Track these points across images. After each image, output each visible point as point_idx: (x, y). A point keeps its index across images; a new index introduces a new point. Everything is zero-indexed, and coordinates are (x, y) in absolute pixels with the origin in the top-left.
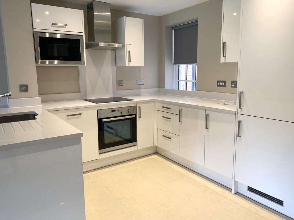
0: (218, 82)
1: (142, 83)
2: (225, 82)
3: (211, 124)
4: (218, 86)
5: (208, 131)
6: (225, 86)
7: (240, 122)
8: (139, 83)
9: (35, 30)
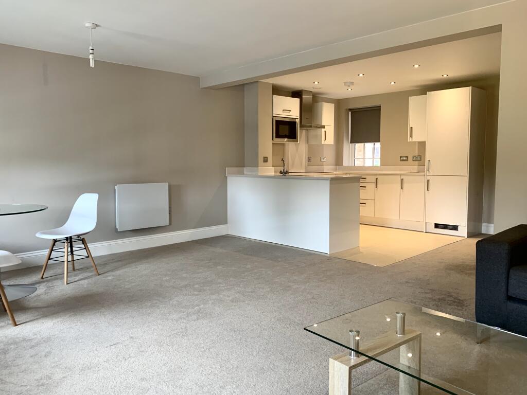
0: (401, 157)
1: (325, 160)
2: (407, 157)
3: (405, 186)
4: (401, 160)
5: (403, 191)
6: (407, 160)
7: (428, 181)
8: (322, 160)
9: (274, 115)
